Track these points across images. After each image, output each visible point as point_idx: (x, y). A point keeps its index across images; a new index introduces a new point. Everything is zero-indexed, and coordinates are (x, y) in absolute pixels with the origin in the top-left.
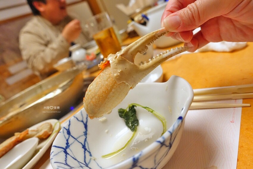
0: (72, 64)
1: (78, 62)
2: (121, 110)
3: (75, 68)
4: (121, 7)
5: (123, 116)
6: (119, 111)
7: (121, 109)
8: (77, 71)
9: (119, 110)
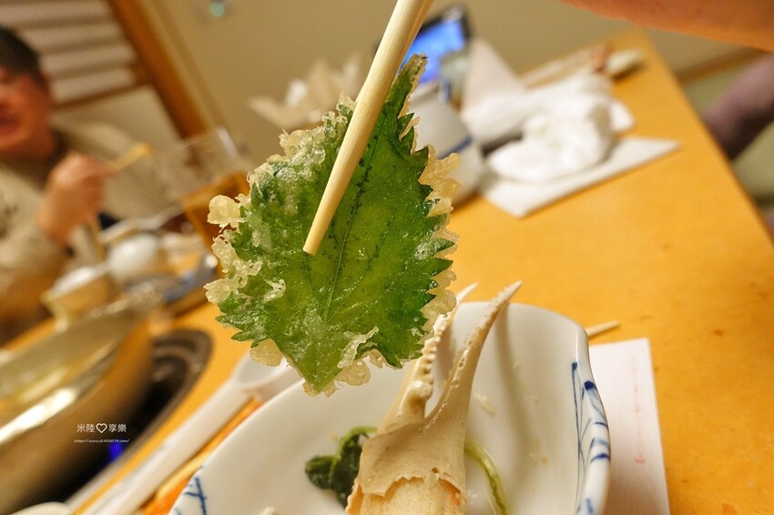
0: (111, 287)
1: (130, 283)
2: (319, 463)
3: (118, 306)
4: (265, 107)
5: (330, 481)
6: (309, 469)
7: (316, 460)
8: (130, 316)
9: (308, 464)
